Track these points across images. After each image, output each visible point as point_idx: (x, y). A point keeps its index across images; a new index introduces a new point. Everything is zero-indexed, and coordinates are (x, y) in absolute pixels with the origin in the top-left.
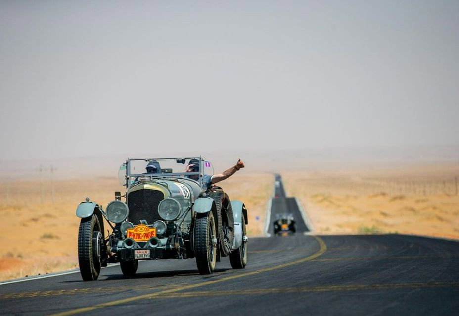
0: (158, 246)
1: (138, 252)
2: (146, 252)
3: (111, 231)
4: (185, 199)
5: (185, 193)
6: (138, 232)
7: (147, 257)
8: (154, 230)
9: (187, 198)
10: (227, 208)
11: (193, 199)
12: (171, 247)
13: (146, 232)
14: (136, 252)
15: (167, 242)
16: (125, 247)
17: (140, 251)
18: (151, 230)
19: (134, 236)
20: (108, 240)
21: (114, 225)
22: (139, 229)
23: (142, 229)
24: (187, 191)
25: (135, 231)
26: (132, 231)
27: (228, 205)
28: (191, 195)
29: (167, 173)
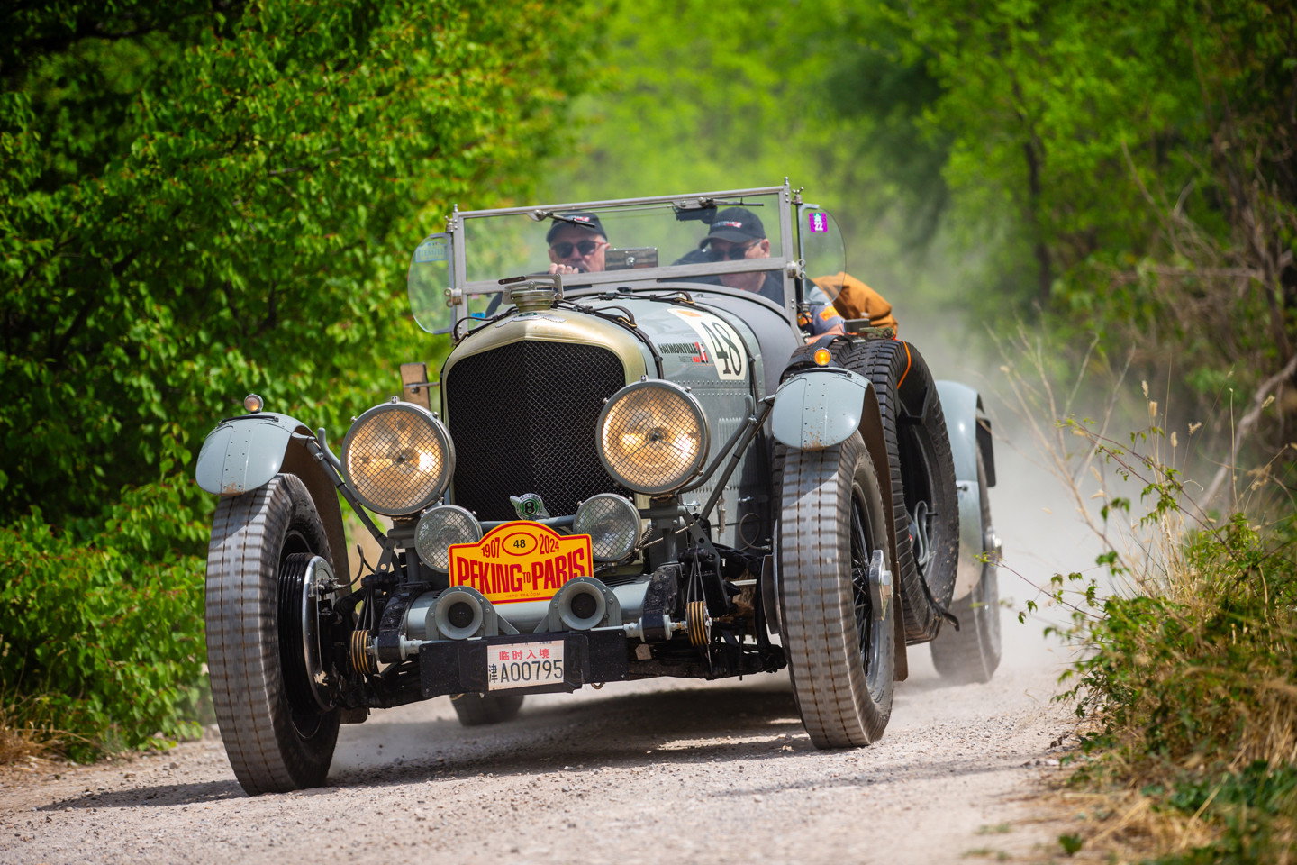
0: (604, 622)
1: (503, 656)
2: (545, 653)
3: (374, 552)
4: (727, 383)
5: (722, 355)
6: (504, 560)
7: (552, 680)
8: (582, 543)
9: (732, 377)
10: (924, 415)
11: (760, 381)
12: (669, 623)
13: (543, 559)
14: (494, 654)
15: (647, 598)
16: (440, 636)
17: (518, 647)
18: (567, 546)
19: (483, 578)
20: (359, 596)
21: (386, 525)
22: (509, 545)
23: (523, 544)
24: (732, 345)
25: (488, 551)
26: (474, 554)
27: (925, 405)
28: (751, 364)
29: (631, 267)
